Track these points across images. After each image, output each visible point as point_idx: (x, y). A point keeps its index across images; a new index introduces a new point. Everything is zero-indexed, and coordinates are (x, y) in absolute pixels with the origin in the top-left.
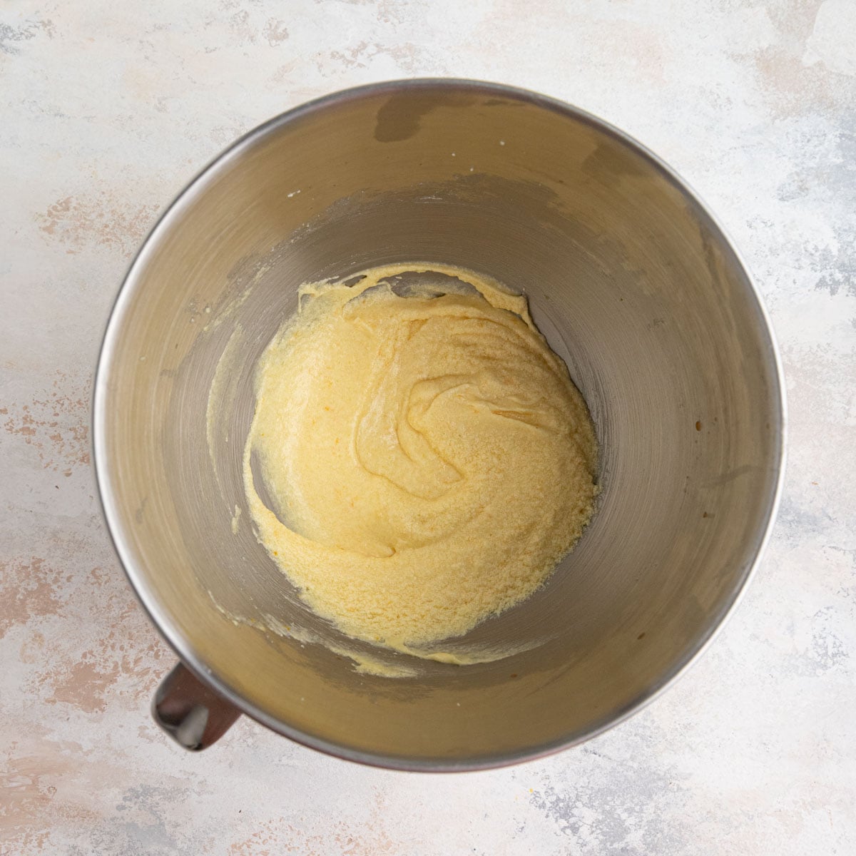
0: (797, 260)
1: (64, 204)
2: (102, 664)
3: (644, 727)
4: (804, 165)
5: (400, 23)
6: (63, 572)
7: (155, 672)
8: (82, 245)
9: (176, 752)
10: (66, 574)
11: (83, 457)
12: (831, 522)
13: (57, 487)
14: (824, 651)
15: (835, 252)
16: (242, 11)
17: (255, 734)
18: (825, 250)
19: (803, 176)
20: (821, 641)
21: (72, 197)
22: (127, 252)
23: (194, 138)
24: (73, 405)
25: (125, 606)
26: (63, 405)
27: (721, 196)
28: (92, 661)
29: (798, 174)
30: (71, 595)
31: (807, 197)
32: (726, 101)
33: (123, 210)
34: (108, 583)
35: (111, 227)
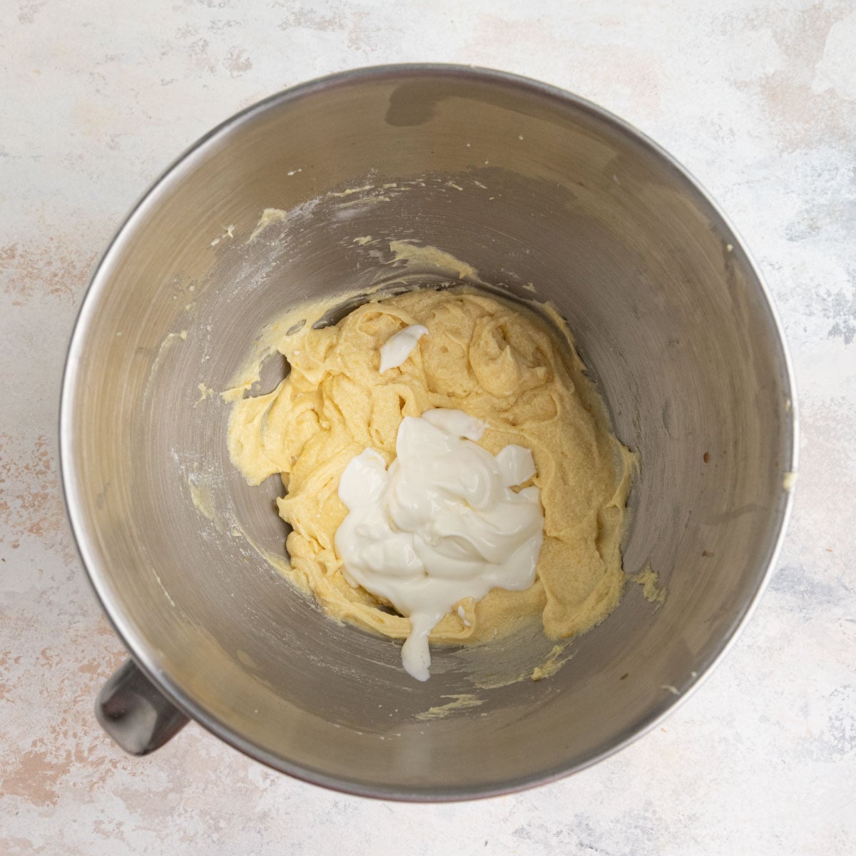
0: (808, 306)
1: (9, 251)
2: (54, 753)
3: (645, 818)
4: (814, 202)
5: (372, 50)
6: (10, 652)
7: (111, 761)
8: (29, 295)
9: (135, 849)
10: (13, 655)
11: (32, 527)
12: (847, 592)
13: (3, 560)
14: (841, 735)
15: (849, 297)
16: (201, 39)
17: (221, 829)
18: (838, 295)
19: (813, 214)
20: (837, 724)
21: (18, 244)
24: (20, 471)
25: (79, 690)
26: (9, 470)
28: (43, 749)
29: (808, 212)
30: (19, 678)
31: (818, 237)
32: (729, 132)
33: (74, 257)
34: (59, 665)
35: (60, 276)
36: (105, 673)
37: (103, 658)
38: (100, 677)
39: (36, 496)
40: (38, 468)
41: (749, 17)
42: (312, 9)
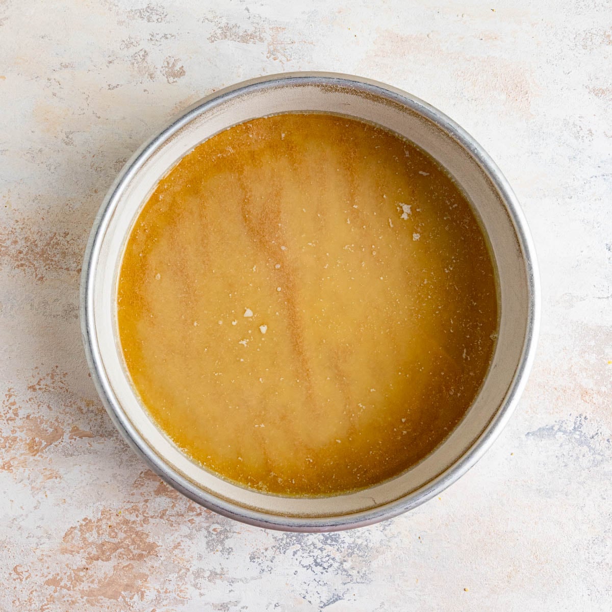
16: (142, 50)
22: (39, 276)
23: (99, 169)
25: (45, 600)
27: (583, 221)
32: (588, 132)
33: (36, 237)
34: (28, 579)
35: (25, 254)
36: (67, 585)
37: (65, 573)
38: (63, 589)
39: (7, 439)
40: (8, 416)
41: (607, 33)
42: (236, 25)
